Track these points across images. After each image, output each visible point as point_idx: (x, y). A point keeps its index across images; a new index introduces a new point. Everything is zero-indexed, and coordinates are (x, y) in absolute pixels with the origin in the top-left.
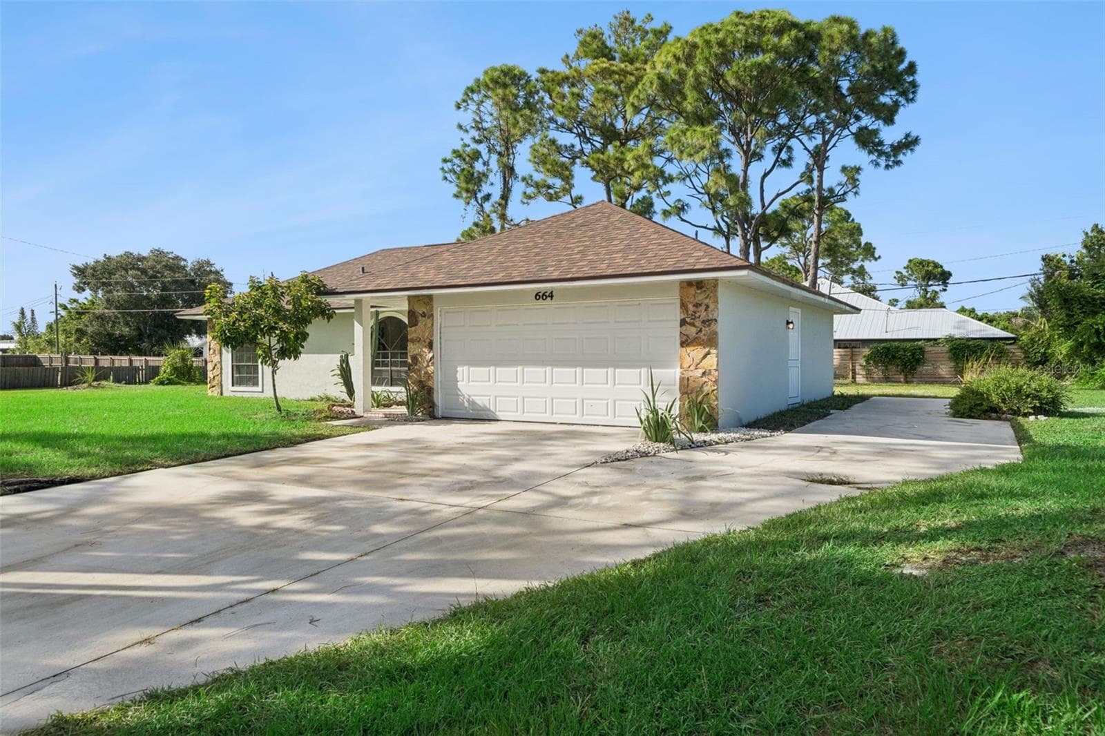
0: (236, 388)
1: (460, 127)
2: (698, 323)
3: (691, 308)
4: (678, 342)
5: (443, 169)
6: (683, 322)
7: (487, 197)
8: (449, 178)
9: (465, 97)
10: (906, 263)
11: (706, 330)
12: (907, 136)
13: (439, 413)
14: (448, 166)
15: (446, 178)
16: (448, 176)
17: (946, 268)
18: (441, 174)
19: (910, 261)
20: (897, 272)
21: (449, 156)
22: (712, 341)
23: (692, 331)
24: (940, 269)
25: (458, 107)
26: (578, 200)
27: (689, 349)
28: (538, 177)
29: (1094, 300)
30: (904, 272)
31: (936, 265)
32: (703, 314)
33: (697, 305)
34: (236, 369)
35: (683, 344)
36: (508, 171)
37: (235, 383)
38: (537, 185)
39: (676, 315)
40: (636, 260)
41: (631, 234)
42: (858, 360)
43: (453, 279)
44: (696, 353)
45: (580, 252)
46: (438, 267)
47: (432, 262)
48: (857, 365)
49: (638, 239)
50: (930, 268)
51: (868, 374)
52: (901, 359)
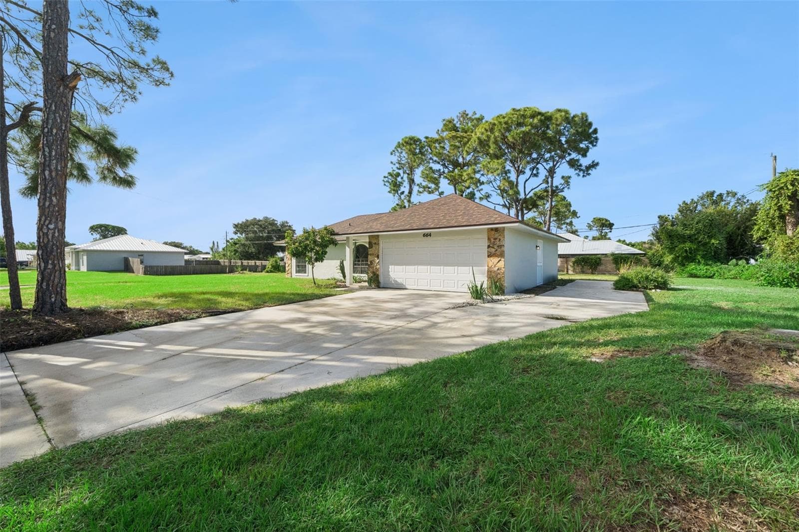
0: (297, 274)
1: (392, 163)
2: (496, 247)
3: (492, 240)
4: (486, 255)
5: (384, 181)
6: (489, 247)
7: (403, 193)
9: (394, 150)
12: (593, 162)
13: (382, 286)
14: (386, 179)
15: (385, 185)
16: (386, 183)
17: (611, 222)
18: (383, 183)
19: (594, 218)
20: (588, 224)
21: (387, 175)
22: (502, 255)
24: (608, 222)
25: (391, 154)
26: (442, 193)
27: (491, 258)
28: (424, 184)
29: (684, 236)
30: (591, 224)
31: (607, 220)
32: (498, 243)
33: (495, 239)
34: (298, 266)
35: (489, 256)
36: (412, 181)
37: (297, 272)
38: (424, 187)
39: (486, 243)
40: (468, 219)
41: (465, 208)
42: (569, 262)
43: (388, 228)
44: (494, 260)
45: (443, 216)
46: (381, 223)
47: (379, 221)
48: (569, 264)
49: (468, 210)
50: (604, 222)
51: (574, 270)
52: (590, 263)
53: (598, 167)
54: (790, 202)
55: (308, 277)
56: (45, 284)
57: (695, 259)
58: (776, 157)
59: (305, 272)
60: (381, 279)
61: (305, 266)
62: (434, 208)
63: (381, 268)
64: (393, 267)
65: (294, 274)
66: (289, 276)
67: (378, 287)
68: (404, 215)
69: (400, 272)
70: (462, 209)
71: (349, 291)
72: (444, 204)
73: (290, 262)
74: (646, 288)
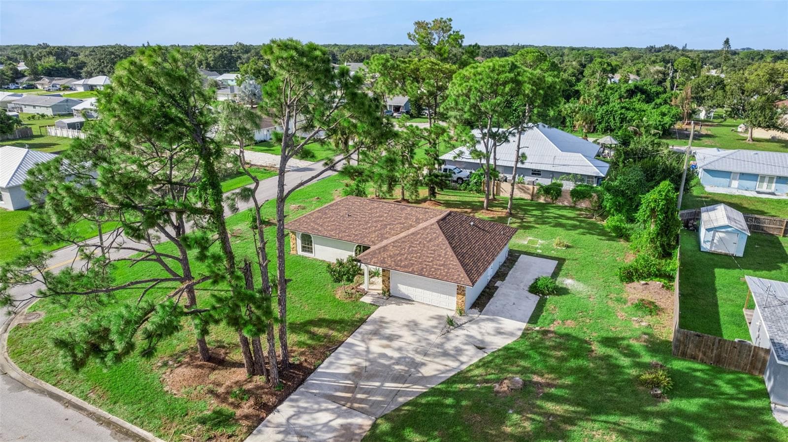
3: (460, 287)
6: (458, 289)
11: (463, 292)
13: (392, 295)
23: (460, 291)
34: (303, 247)
35: (457, 294)
37: (303, 251)
40: (447, 273)
41: (445, 254)
42: (536, 189)
43: (398, 266)
44: (460, 296)
45: (432, 261)
46: (390, 256)
47: (387, 250)
48: (535, 192)
49: (447, 258)
50: (605, 66)
51: (538, 198)
52: (552, 194)
55: (315, 257)
59: (312, 252)
60: (391, 291)
61: (312, 248)
62: (424, 244)
63: (391, 285)
64: (399, 285)
65: (300, 252)
66: (295, 252)
67: (390, 296)
68: (405, 248)
69: (404, 289)
70: (443, 255)
71: (375, 305)
72: (430, 241)
73: (294, 241)
74: (544, 294)
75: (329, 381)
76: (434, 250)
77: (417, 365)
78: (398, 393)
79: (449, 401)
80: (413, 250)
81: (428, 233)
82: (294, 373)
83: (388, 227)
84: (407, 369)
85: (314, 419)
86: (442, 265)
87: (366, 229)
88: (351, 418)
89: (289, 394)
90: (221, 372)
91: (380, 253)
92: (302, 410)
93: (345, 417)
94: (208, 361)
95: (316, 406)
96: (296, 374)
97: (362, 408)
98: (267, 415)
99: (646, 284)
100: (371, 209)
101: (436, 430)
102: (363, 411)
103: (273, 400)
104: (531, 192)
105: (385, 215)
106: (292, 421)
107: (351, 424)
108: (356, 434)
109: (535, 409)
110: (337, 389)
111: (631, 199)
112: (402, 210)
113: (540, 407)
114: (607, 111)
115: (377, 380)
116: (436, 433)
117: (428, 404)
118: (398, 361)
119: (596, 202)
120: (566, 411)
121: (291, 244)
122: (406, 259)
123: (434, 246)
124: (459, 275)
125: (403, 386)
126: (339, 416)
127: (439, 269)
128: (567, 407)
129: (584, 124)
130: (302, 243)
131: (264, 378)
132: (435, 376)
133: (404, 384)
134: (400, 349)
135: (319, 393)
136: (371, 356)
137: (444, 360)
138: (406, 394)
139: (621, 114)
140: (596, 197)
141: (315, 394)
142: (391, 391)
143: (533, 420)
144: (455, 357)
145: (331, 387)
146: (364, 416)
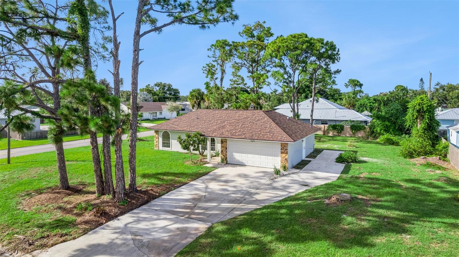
1: (208, 56)
2: (284, 150)
3: (283, 146)
4: (280, 152)
5: (203, 69)
6: (281, 149)
7: (216, 79)
8: (205, 72)
9: (210, 48)
10: (348, 81)
11: (286, 151)
12: (338, 70)
14: (204, 69)
15: (204, 72)
16: (204, 71)
17: (361, 83)
18: (202, 71)
19: (350, 80)
20: (345, 84)
21: (205, 66)
22: (287, 153)
23: (283, 151)
24: (359, 83)
25: (208, 50)
27: (282, 154)
28: (234, 79)
29: (385, 117)
30: (348, 83)
32: (285, 148)
33: (284, 146)
34: (163, 143)
35: (281, 153)
36: (223, 72)
37: (163, 147)
38: (234, 81)
39: (280, 147)
40: (272, 136)
41: (270, 126)
42: (326, 128)
43: (233, 136)
44: (284, 155)
45: (260, 131)
46: (227, 131)
47: (225, 128)
48: (326, 129)
49: (272, 128)
50: (356, 83)
51: (328, 133)
52: (337, 129)
53: (341, 73)
54: (417, 114)
55: (171, 150)
56: (133, 182)
57: (389, 131)
58: (431, 73)
59: (169, 147)
60: (228, 160)
61: (169, 143)
62: (253, 123)
63: (228, 154)
64: (234, 154)
65: (161, 148)
66: (157, 148)
67: (227, 163)
68: (239, 126)
69: (238, 157)
70: (268, 127)
71: (215, 167)
72: (258, 120)
73: (157, 140)
74: (348, 162)
75: (170, 203)
76: (262, 125)
77: (251, 194)
78: (233, 209)
79: (283, 211)
80: (244, 126)
81: (256, 117)
82: (139, 195)
83: (226, 122)
84: (242, 196)
85: (153, 224)
86: (268, 132)
87: (210, 124)
88: (188, 224)
89: (132, 210)
90: (75, 197)
91: (219, 130)
92: (140, 219)
93: (183, 223)
94: (66, 189)
95: (155, 217)
96: (141, 197)
97: (200, 218)
98: (106, 222)
99: (425, 158)
100: (213, 114)
101: (274, 229)
102: (200, 220)
103: (114, 211)
104: (323, 129)
105: (224, 116)
106: (129, 226)
107: (187, 228)
108: (192, 234)
109: (368, 214)
110: (176, 207)
111: (394, 123)
112: (236, 113)
113: (373, 212)
114: (361, 104)
115: (215, 202)
116: (273, 231)
117: (263, 214)
118: (234, 192)
119: (369, 132)
120: (399, 215)
121: (155, 142)
122: (240, 131)
123: (261, 123)
124: (283, 136)
125: (239, 205)
126: (176, 223)
127: (265, 135)
128: (397, 212)
129: (349, 106)
130: (163, 140)
131: (111, 196)
132: (268, 199)
133: (239, 204)
134: (235, 187)
135: (160, 210)
136: (209, 190)
137: (273, 191)
138: (241, 209)
139: (370, 105)
140: (368, 128)
141: (156, 210)
142: (228, 208)
143: (369, 220)
144: (283, 190)
145: (171, 206)
146: (200, 222)
